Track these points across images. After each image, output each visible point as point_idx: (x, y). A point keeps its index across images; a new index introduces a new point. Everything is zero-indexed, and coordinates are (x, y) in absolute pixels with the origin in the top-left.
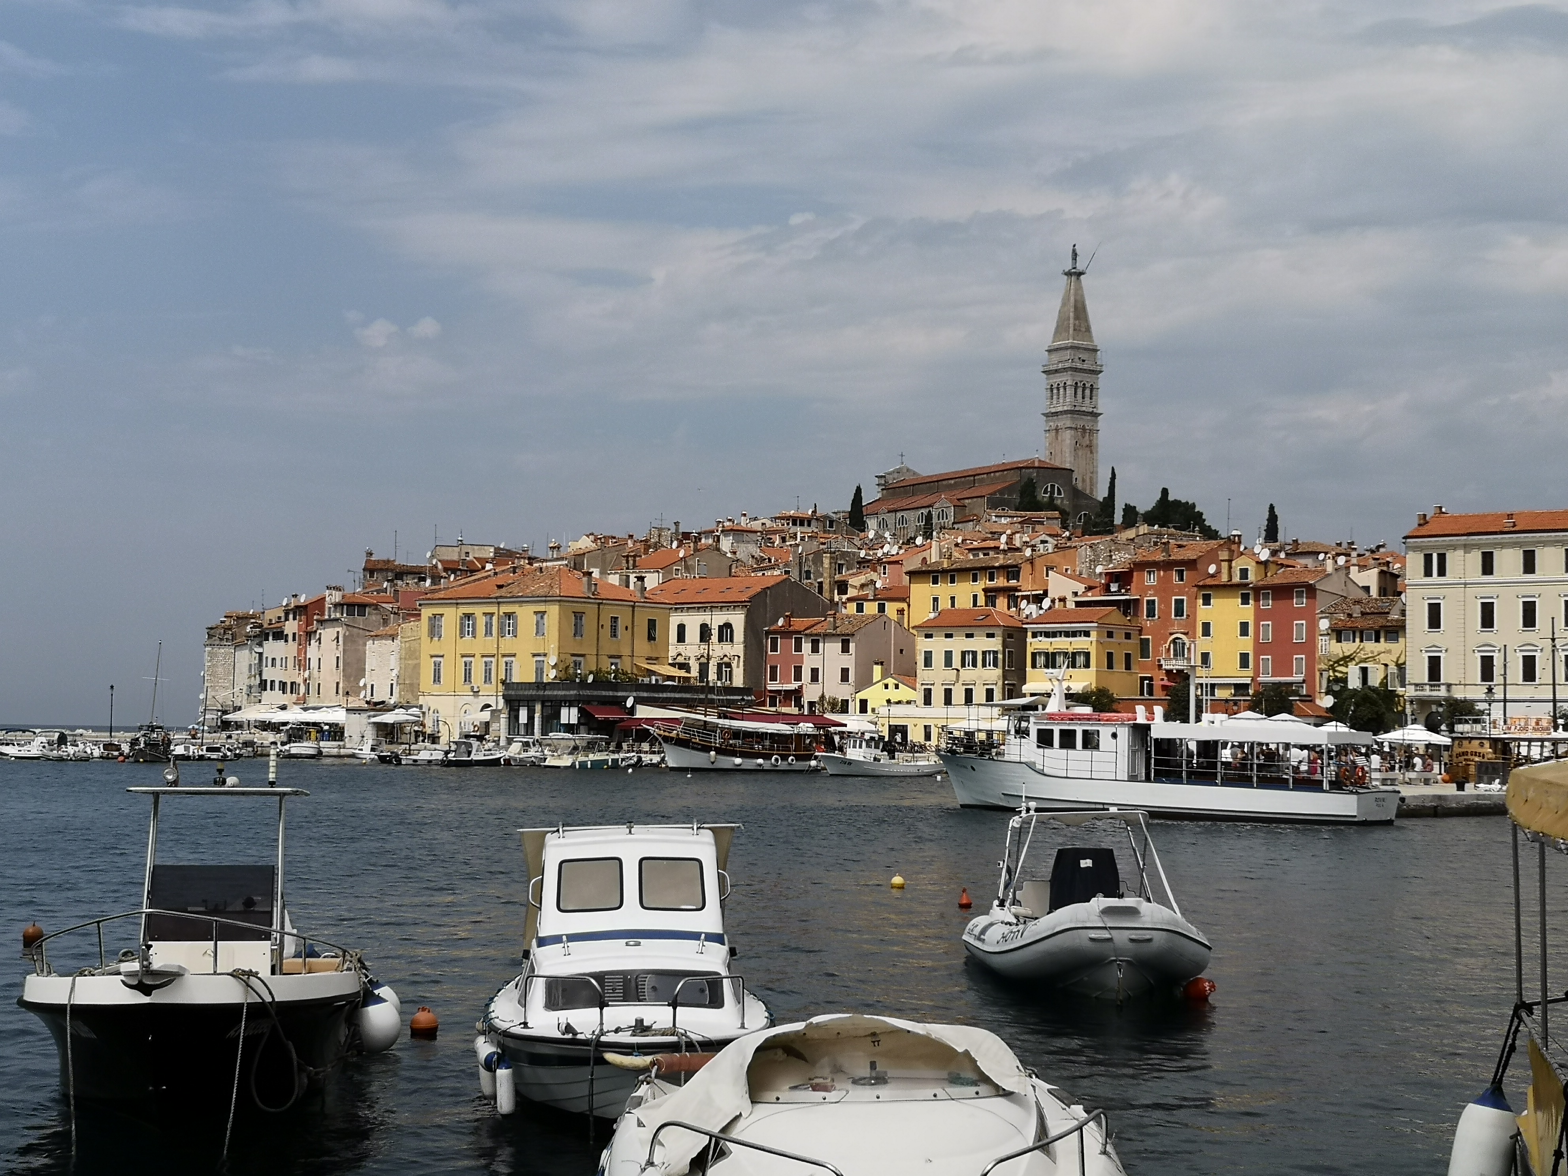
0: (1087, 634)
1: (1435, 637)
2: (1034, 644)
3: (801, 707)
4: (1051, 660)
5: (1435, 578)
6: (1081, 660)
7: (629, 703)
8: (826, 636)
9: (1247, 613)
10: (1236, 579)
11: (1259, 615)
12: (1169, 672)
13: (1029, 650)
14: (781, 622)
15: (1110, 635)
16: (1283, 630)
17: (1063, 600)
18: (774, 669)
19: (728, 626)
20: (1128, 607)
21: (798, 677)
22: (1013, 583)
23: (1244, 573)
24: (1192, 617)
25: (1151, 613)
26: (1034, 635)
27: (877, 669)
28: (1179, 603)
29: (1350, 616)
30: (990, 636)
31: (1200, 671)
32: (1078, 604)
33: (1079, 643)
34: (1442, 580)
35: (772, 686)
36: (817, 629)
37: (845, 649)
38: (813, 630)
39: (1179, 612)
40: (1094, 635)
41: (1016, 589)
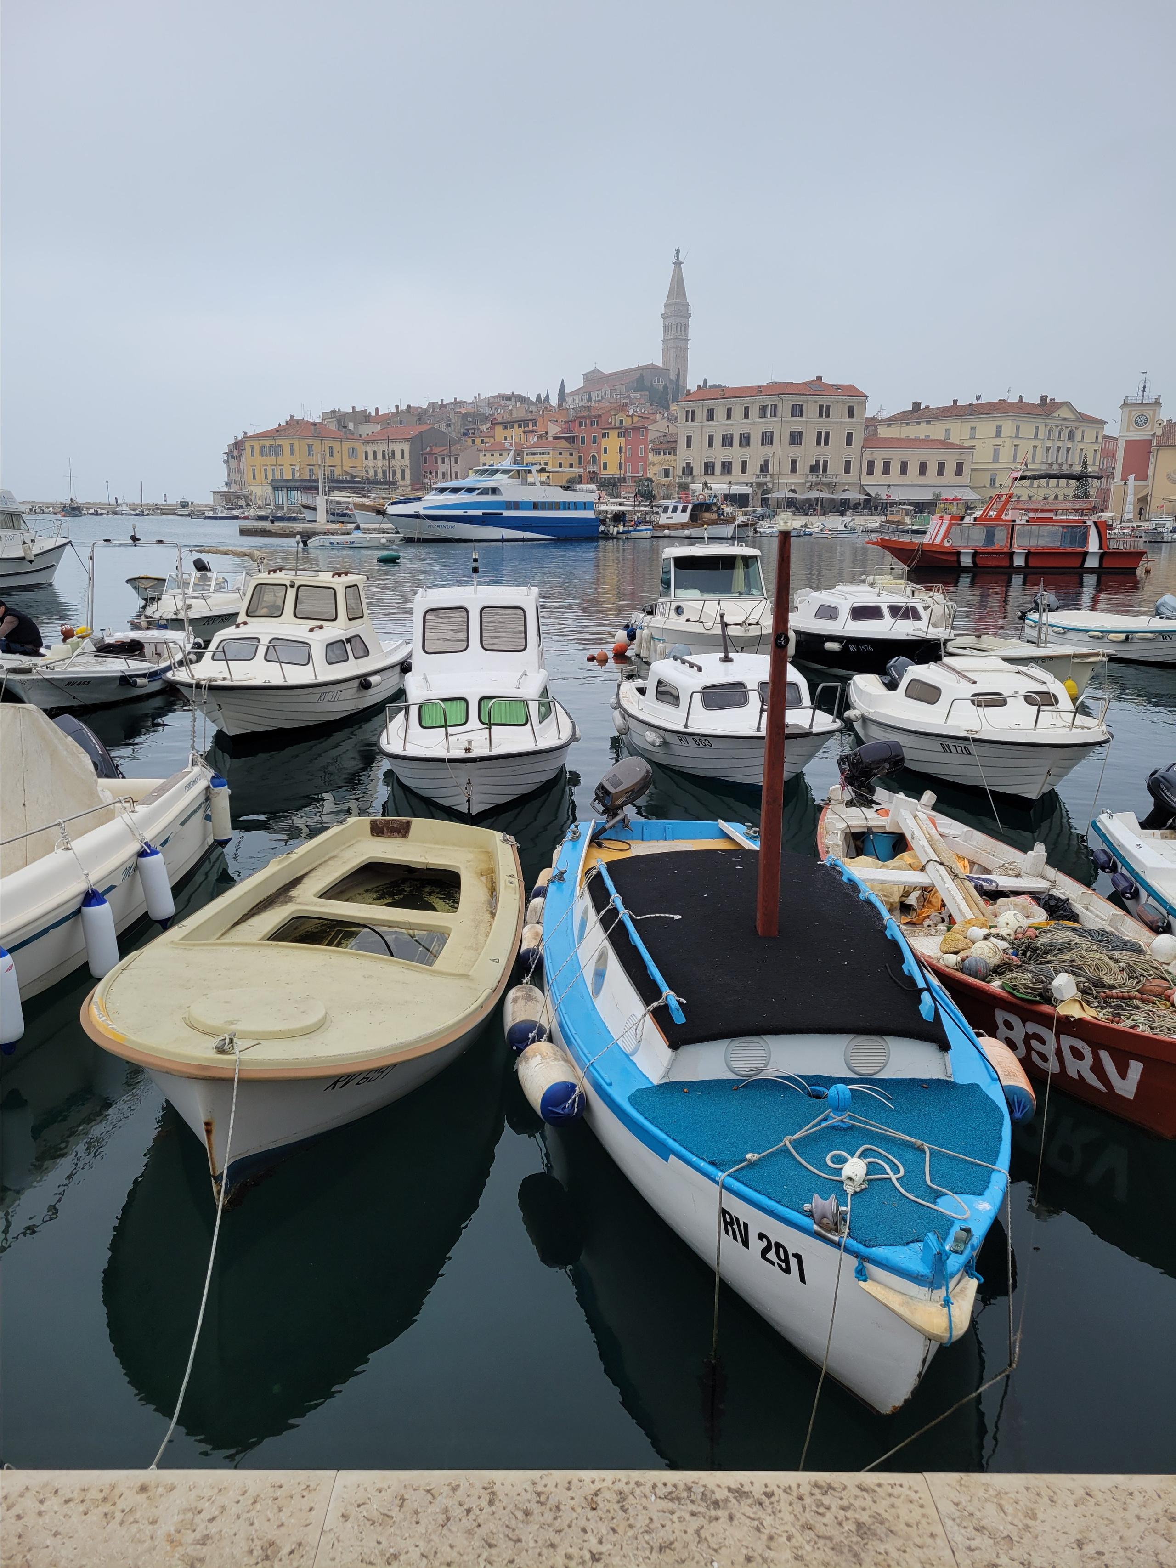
0: (549, 453)
1: (689, 451)
5: (690, 423)
9: (621, 442)
10: (618, 425)
11: (626, 443)
12: (589, 472)
14: (427, 449)
15: (560, 453)
16: (635, 450)
18: (426, 473)
19: (402, 451)
20: (571, 439)
22: (534, 428)
23: (621, 421)
24: (600, 445)
25: (583, 443)
26: (527, 454)
27: (470, 472)
28: (594, 437)
29: (662, 442)
31: (603, 471)
32: (554, 438)
33: (545, 458)
34: (693, 424)
35: (426, 480)
37: (456, 462)
39: (594, 442)
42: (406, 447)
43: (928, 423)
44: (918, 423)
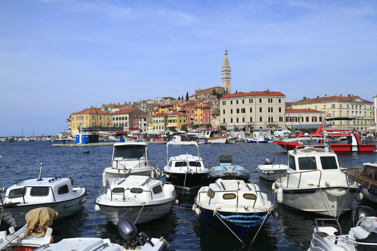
0: (176, 117)
1: (224, 115)
4: (171, 121)
6: (175, 121)
8: (142, 118)
9: (202, 112)
11: (203, 113)
12: (191, 123)
13: (168, 119)
14: (135, 116)
15: (180, 117)
16: (206, 115)
18: (134, 124)
19: (126, 117)
20: (184, 112)
21: (138, 125)
22: (172, 108)
23: (201, 105)
24: (194, 113)
25: (188, 113)
26: (169, 117)
27: (150, 123)
28: (192, 111)
29: (215, 112)
30: (163, 117)
31: (196, 122)
33: (175, 118)
34: (225, 106)
35: (134, 127)
36: (141, 117)
37: (145, 120)
38: (140, 117)
39: (192, 112)
40: (177, 116)
43: (309, 104)
44: (306, 104)
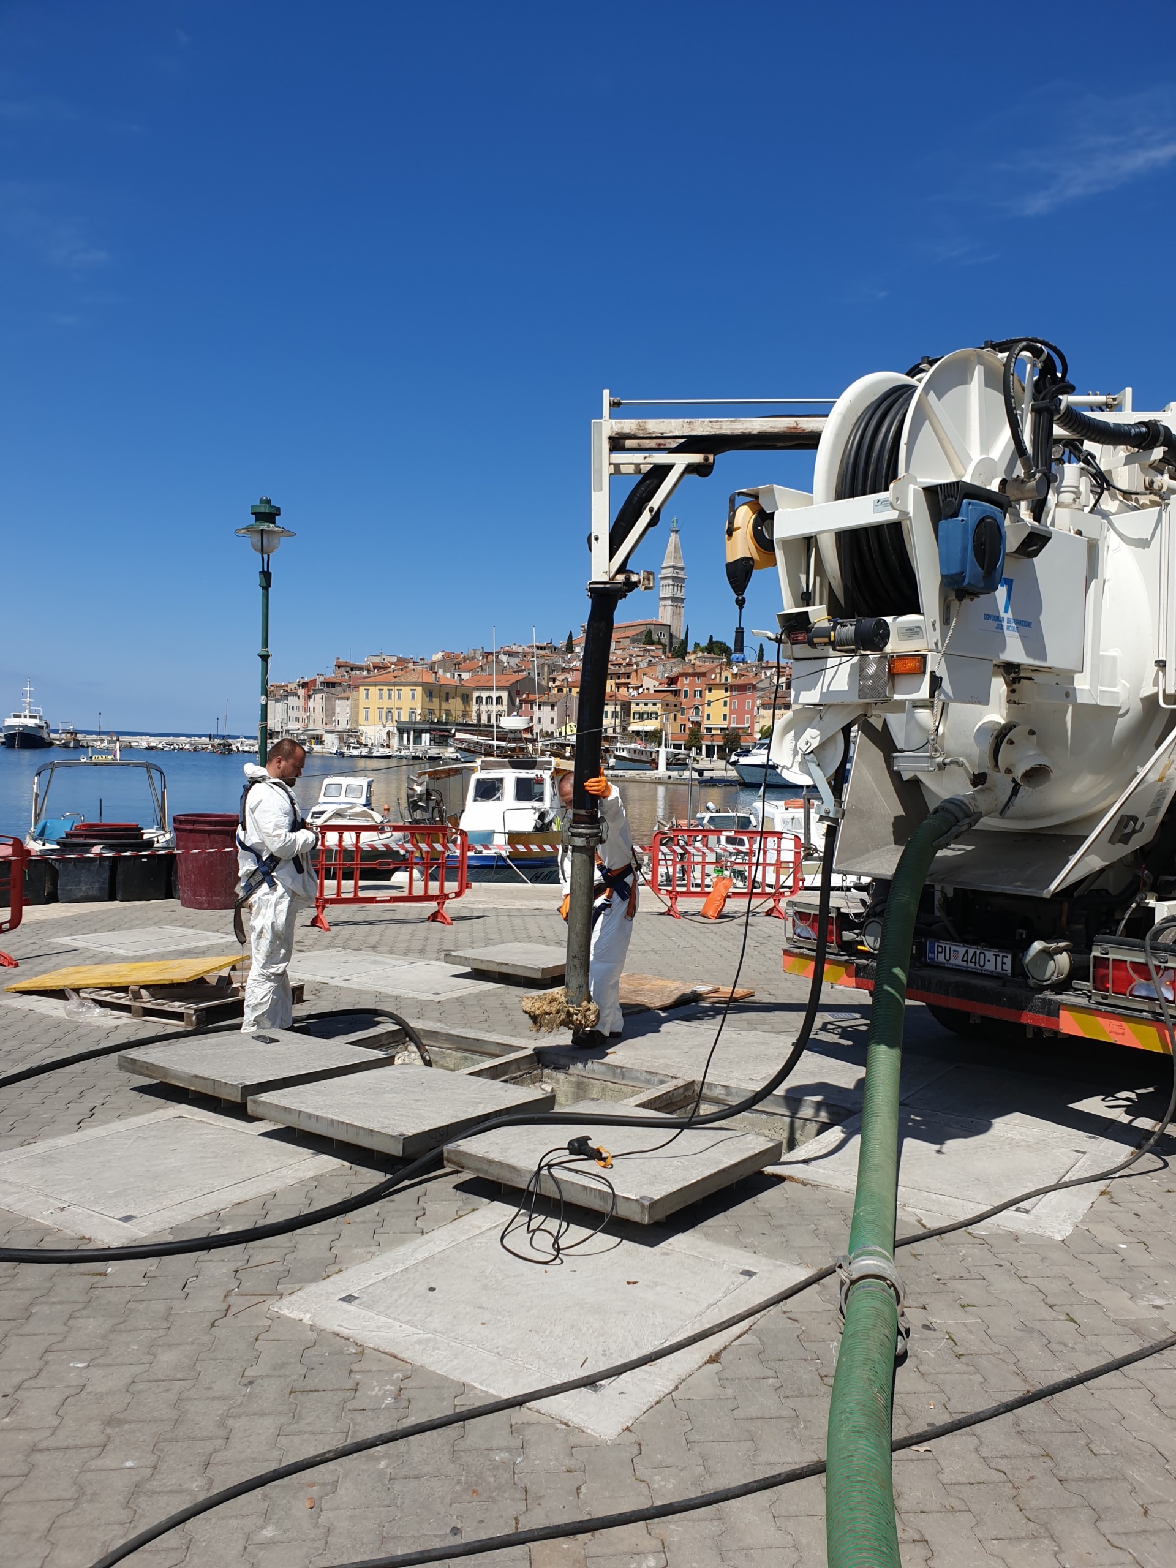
0: (658, 705)
2: (634, 708)
3: (533, 735)
4: (641, 716)
6: (654, 716)
7: (453, 731)
8: (545, 703)
9: (727, 696)
10: (723, 681)
11: (732, 698)
12: (692, 722)
13: (632, 712)
14: (524, 696)
15: (667, 705)
16: (742, 704)
17: (648, 689)
19: (500, 697)
20: (676, 693)
22: (628, 680)
23: (726, 678)
24: (704, 698)
25: (686, 696)
26: (635, 705)
28: (698, 691)
29: (770, 698)
31: (706, 722)
32: (655, 691)
33: (654, 709)
36: (541, 700)
37: (553, 709)
38: (539, 700)
39: (698, 695)
40: (661, 705)
41: (629, 683)
42: (505, 695)
